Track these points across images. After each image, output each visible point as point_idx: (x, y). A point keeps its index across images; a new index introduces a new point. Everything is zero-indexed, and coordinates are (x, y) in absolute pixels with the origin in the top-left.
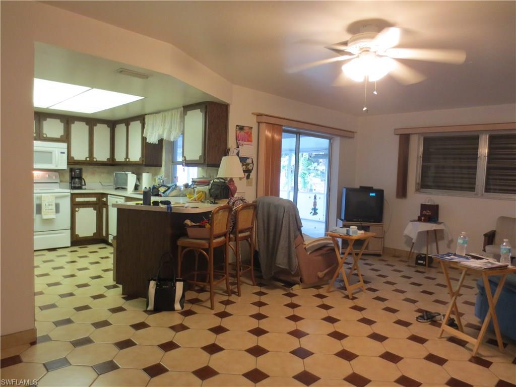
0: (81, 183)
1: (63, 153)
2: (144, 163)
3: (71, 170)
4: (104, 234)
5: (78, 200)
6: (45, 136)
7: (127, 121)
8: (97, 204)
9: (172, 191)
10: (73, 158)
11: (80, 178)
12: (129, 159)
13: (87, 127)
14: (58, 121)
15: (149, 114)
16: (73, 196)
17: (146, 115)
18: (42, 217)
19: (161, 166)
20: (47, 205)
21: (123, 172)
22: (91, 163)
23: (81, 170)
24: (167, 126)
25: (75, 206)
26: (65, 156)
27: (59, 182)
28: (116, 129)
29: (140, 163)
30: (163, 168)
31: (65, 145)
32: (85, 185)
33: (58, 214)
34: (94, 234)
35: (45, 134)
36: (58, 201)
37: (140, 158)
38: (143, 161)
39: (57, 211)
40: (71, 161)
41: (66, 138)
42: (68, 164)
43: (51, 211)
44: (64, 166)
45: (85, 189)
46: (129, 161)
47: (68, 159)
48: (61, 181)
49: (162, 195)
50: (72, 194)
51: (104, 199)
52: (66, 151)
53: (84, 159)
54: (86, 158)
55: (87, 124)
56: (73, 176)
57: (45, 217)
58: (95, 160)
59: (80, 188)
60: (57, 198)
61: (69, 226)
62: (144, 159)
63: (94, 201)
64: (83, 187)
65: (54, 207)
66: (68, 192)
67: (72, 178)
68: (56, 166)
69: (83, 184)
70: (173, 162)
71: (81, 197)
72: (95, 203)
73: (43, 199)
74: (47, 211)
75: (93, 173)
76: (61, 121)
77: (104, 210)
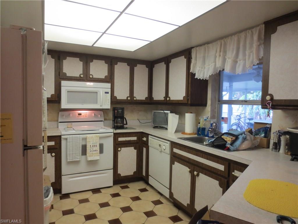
0: (123, 122)
1: (107, 93)
2: (189, 103)
3: (114, 109)
4: (144, 174)
5: (120, 139)
6: (91, 76)
7: (167, 60)
8: (137, 143)
9: (243, 142)
10: (116, 97)
11: (122, 118)
12: (169, 98)
13: (128, 68)
14: (103, 62)
15: (197, 46)
16: (116, 136)
17: (192, 48)
18: (86, 158)
19: (205, 105)
20: (91, 146)
21: (162, 111)
22: (132, 102)
23: (123, 109)
24: (230, 55)
25: (118, 145)
26: (109, 95)
27: (103, 120)
28: (154, 69)
29: (184, 102)
30: (209, 108)
31: (109, 85)
32: (126, 124)
33: (101, 155)
34: (134, 173)
35: (92, 75)
36: (103, 141)
37: (184, 97)
38: (188, 100)
39: (101, 151)
40: (114, 101)
41: (110, 79)
42: (111, 104)
43: (95, 152)
44: (107, 105)
45: (126, 128)
46: (169, 100)
47: (111, 99)
48: (105, 119)
49: (232, 148)
50: (115, 134)
51: (145, 139)
52: (109, 91)
53: (126, 98)
54: (128, 97)
55: (128, 65)
56: (116, 115)
57: (89, 159)
58: (135, 99)
59: (122, 127)
60: (101, 138)
61: (111, 166)
62: (189, 98)
63: (135, 140)
64: (125, 126)
65: (98, 148)
66: (111, 131)
67: (115, 117)
68: (101, 106)
69: (125, 123)
70: (219, 101)
71: (123, 137)
72: (136, 142)
73: (87, 141)
74: (92, 152)
75: (132, 111)
76: (106, 63)
77: (145, 149)
